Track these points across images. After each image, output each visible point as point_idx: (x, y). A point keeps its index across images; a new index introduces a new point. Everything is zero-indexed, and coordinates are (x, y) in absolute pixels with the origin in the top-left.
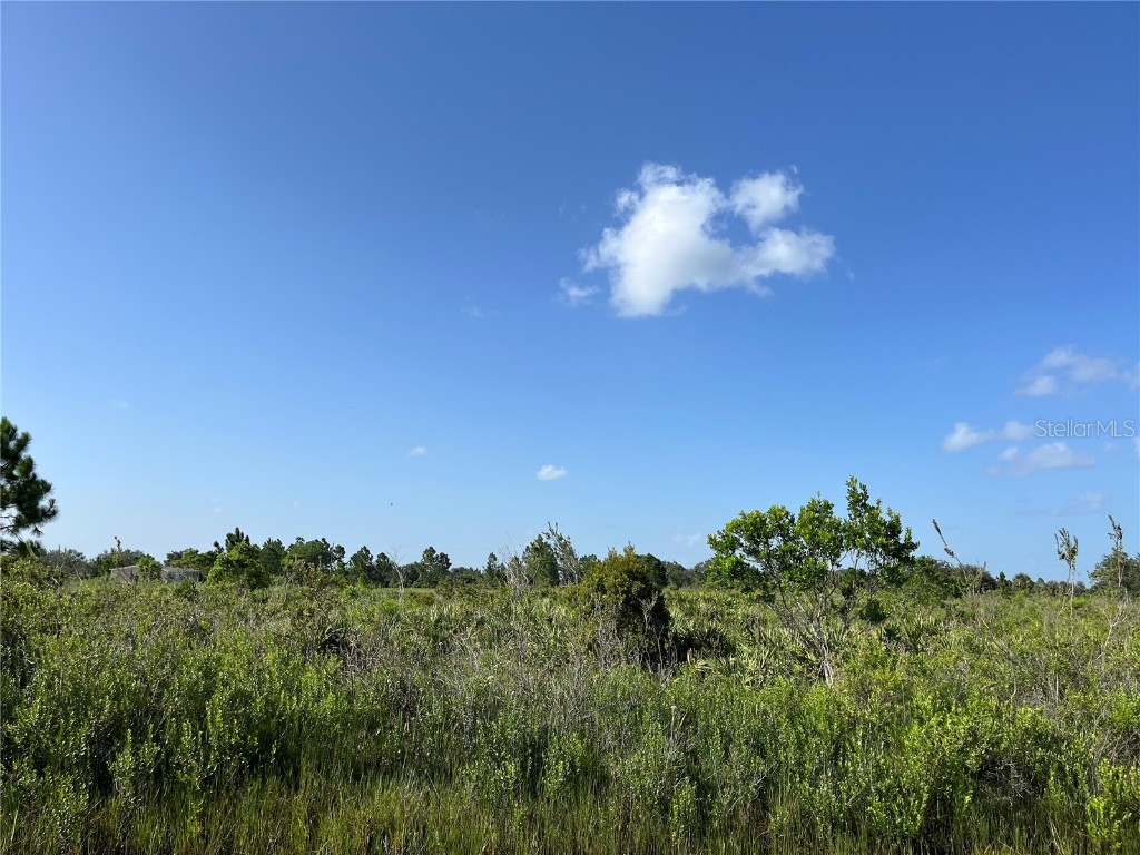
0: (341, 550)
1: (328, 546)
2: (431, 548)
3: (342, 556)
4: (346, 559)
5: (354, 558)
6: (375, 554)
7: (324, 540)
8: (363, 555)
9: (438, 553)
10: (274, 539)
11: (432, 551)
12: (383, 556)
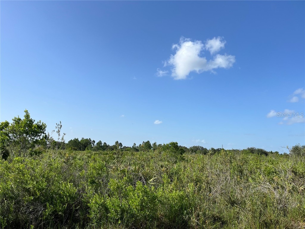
0: (94, 141)
1: (91, 140)
2: (117, 141)
3: (94, 143)
4: (95, 144)
5: (97, 144)
6: (103, 143)
7: (90, 139)
8: (100, 143)
9: (119, 143)
10: (76, 138)
11: (117, 142)
12: (105, 143)
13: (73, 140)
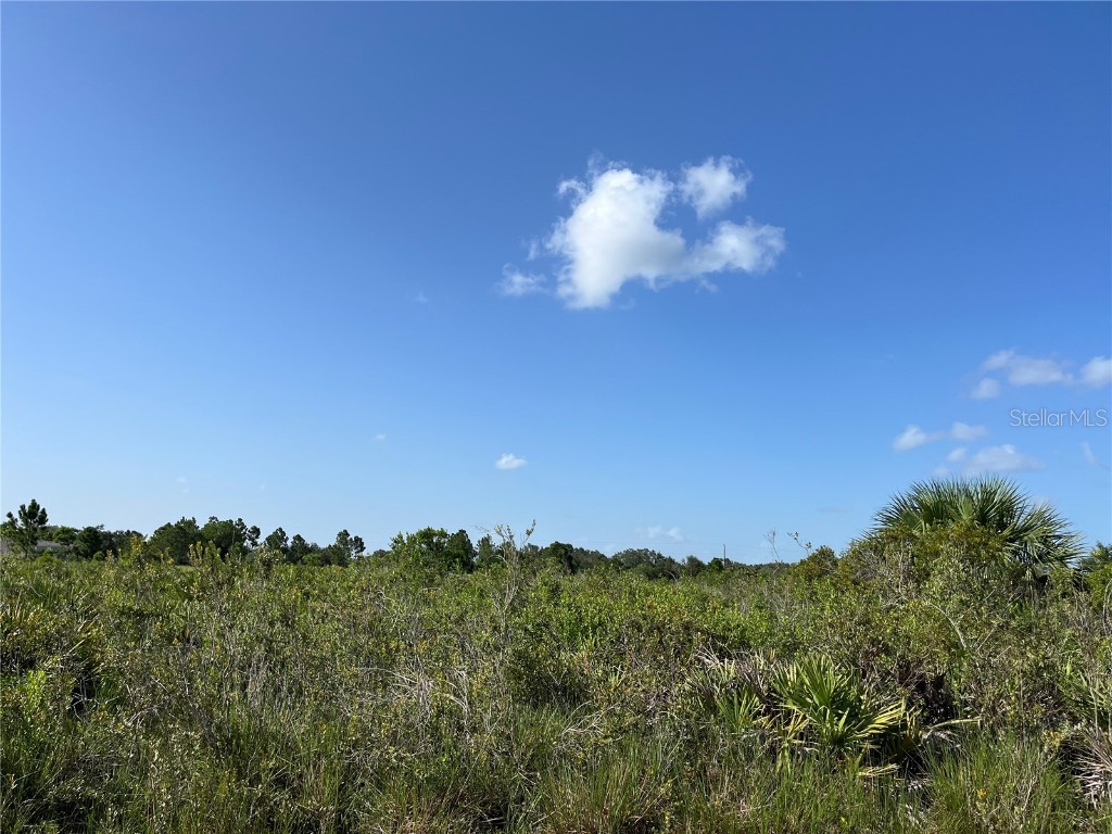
0: (256, 531)
1: (244, 527)
2: (345, 531)
3: (257, 537)
4: (261, 540)
5: (269, 539)
6: (290, 536)
7: (240, 520)
8: (277, 538)
9: (352, 536)
10: (188, 518)
11: (346, 534)
12: (298, 538)
13: (173, 524)
